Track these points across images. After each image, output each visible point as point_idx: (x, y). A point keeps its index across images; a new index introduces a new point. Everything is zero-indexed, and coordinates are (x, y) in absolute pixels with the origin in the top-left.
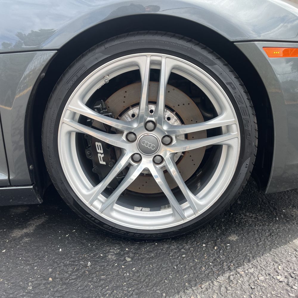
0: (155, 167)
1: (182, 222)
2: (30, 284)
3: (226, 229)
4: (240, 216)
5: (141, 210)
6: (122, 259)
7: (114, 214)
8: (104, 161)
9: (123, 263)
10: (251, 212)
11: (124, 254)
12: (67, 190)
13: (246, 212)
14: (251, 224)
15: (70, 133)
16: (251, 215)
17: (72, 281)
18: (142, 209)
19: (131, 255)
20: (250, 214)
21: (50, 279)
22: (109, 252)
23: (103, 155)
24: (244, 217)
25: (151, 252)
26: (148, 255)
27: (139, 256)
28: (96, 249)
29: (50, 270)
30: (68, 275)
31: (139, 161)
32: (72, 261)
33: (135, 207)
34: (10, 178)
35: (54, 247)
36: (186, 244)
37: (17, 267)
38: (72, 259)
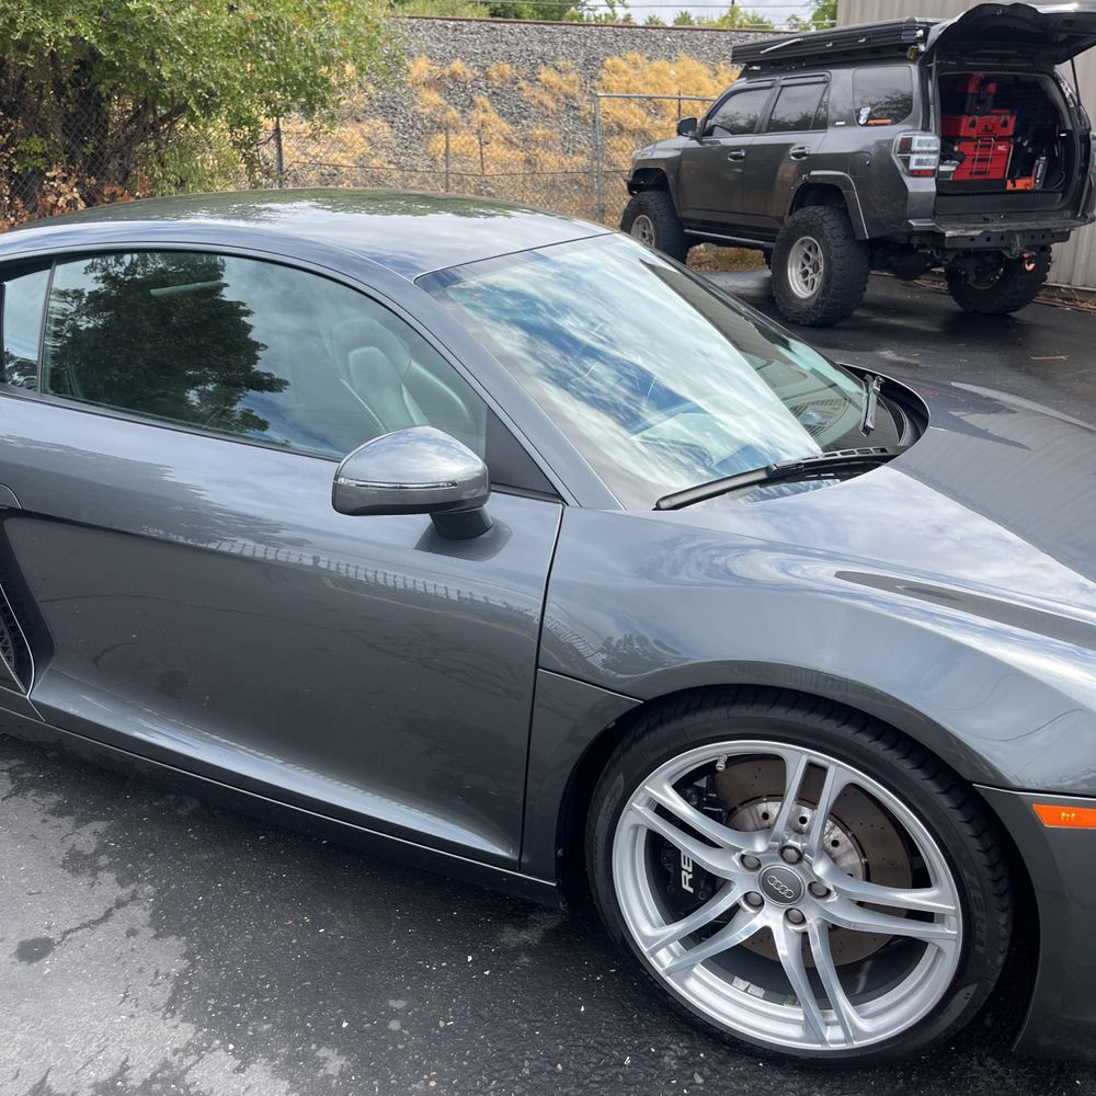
0: (785, 927)
1: (818, 1047)
2: (526, 1063)
3: (919, 1084)
4: (968, 1062)
5: (746, 991)
6: (688, 1073)
7: (692, 984)
8: (690, 885)
9: (688, 1082)
10: (998, 1059)
11: (694, 1063)
12: (614, 917)
13: (988, 1055)
14: (980, 1091)
15: (636, 827)
16: (994, 1068)
17: (594, 1085)
18: (747, 988)
19: (707, 1071)
20: (994, 1064)
21: (559, 1067)
22: (668, 1048)
23: (691, 876)
24: (975, 1068)
25: (745, 1078)
26: (737, 1084)
27: (721, 1079)
28: (647, 1031)
29: (561, 1047)
30: (588, 1070)
31: (759, 905)
32: (600, 1043)
33: (736, 978)
34: (523, 860)
35: (572, 996)
36: (820, 1087)
37: (507, 1019)
38: (600, 1039)
